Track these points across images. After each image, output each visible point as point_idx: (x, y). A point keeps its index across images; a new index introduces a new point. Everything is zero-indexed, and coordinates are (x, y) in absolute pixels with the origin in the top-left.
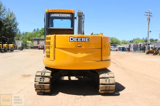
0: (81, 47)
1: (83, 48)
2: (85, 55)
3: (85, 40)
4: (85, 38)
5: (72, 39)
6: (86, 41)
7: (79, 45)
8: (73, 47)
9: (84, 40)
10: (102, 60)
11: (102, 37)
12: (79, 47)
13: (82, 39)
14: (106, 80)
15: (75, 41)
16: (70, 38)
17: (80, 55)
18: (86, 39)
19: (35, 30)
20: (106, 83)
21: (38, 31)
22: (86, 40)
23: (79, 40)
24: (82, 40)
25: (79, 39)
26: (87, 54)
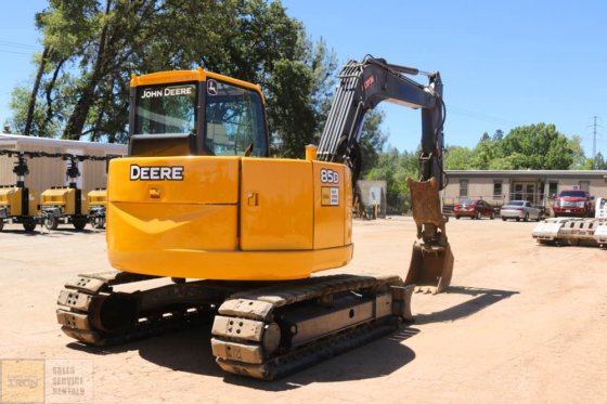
0: (158, 197)
1: (164, 200)
2: (169, 225)
3: (171, 175)
4: (171, 168)
5: (135, 172)
6: (174, 177)
7: (153, 192)
8: (138, 197)
9: (167, 175)
10: (239, 248)
11: (240, 162)
12: (153, 197)
13: (163, 169)
14: (232, 323)
15: (143, 177)
16: (133, 167)
17: (156, 226)
18: (174, 169)
19: (486, 136)
20: (229, 334)
21: (500, 139)
22: (174, 173)
23: (152, 173)
24: (163, 174)
25: (152, 169)
26: (176, 221)
